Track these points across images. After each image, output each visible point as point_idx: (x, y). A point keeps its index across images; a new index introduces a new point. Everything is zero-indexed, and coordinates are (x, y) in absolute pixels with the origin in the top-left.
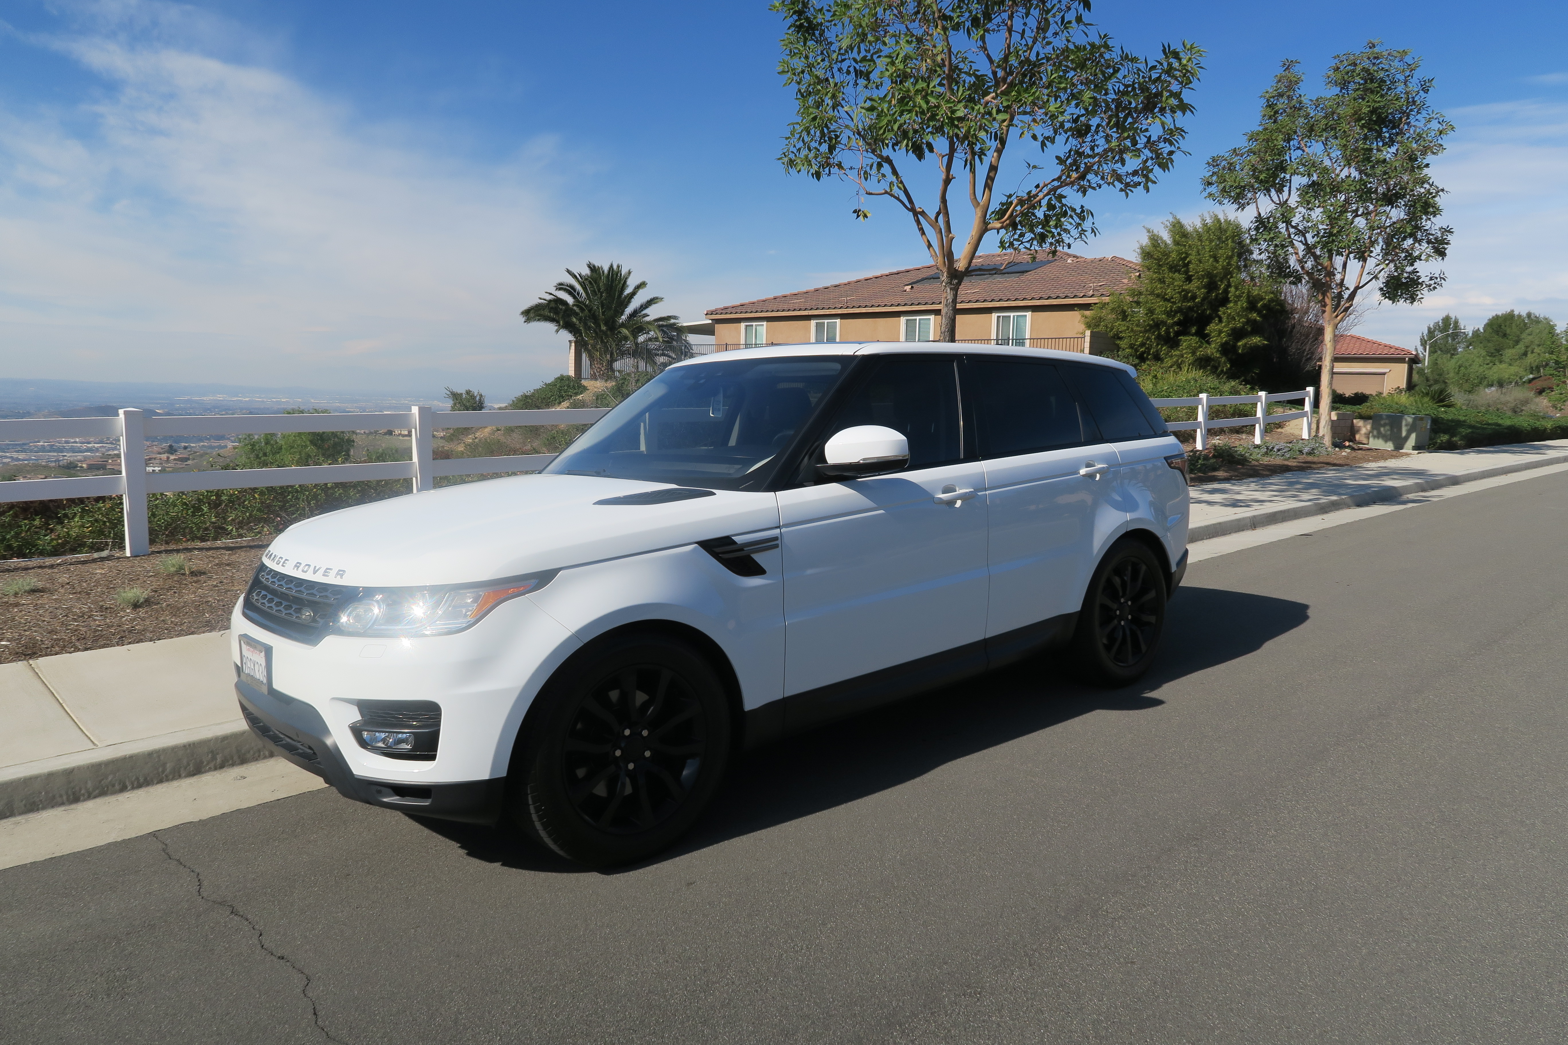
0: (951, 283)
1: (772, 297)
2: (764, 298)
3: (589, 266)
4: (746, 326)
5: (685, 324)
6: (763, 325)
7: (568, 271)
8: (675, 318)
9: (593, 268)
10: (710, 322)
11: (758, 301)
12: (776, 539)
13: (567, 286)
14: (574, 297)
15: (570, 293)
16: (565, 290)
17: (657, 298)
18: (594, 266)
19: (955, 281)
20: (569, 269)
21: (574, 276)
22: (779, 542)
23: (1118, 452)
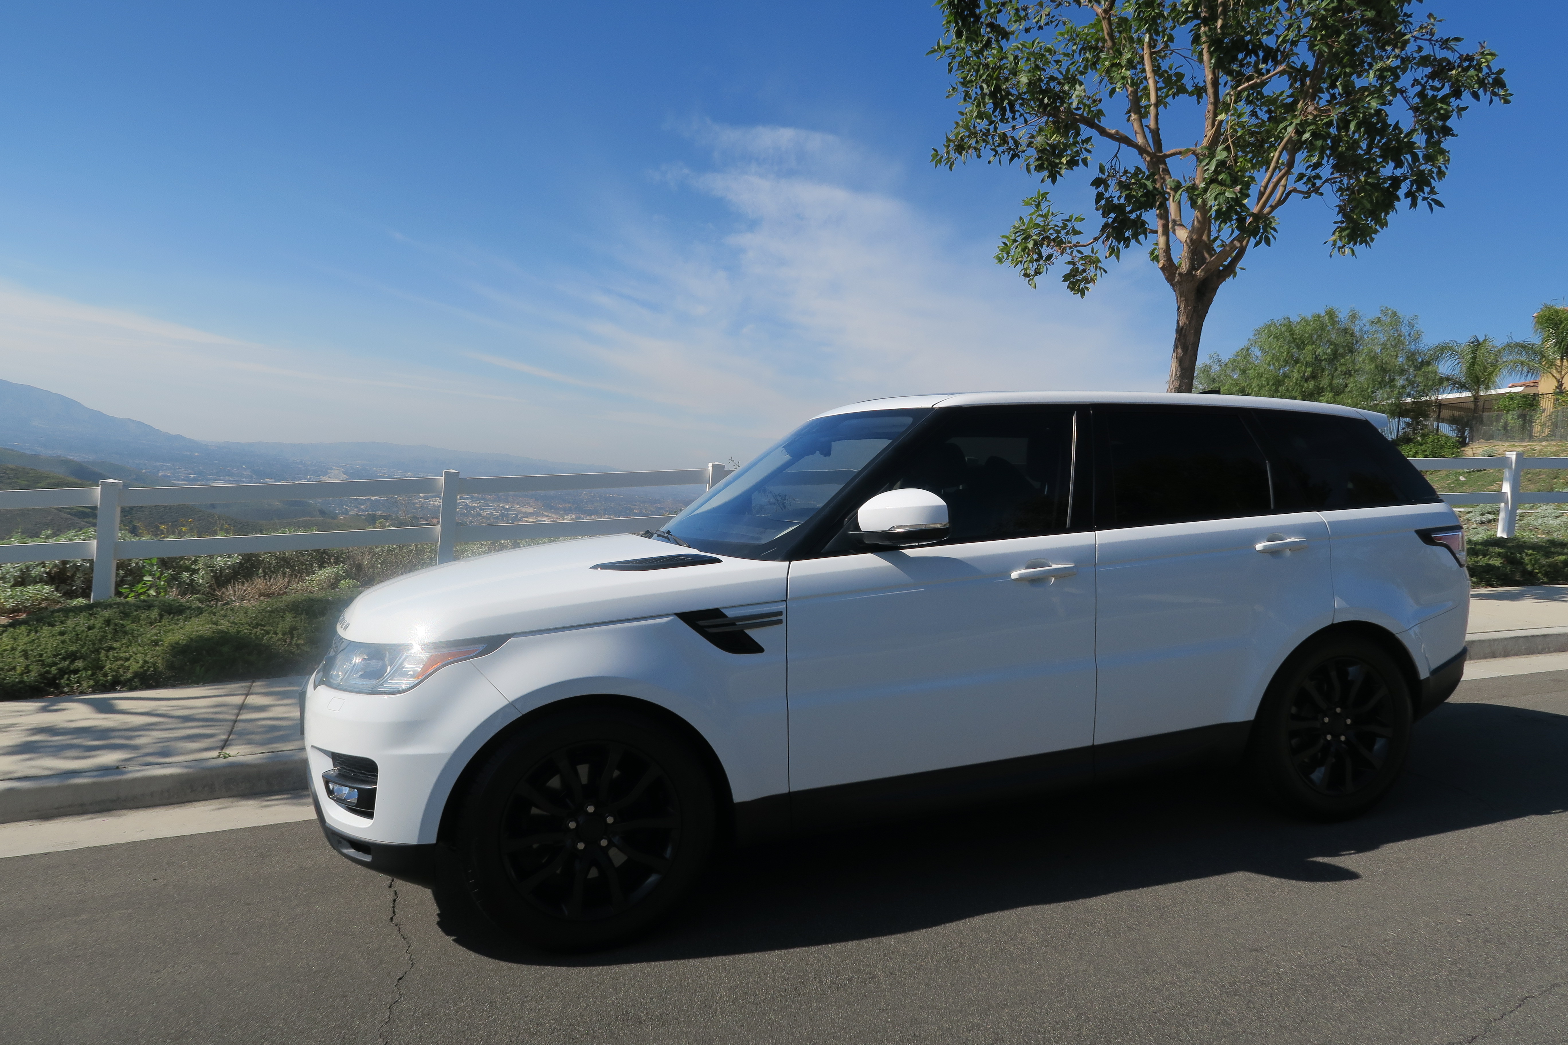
12: (780, 613)
22: (783, 617)
23: (1328, 522)
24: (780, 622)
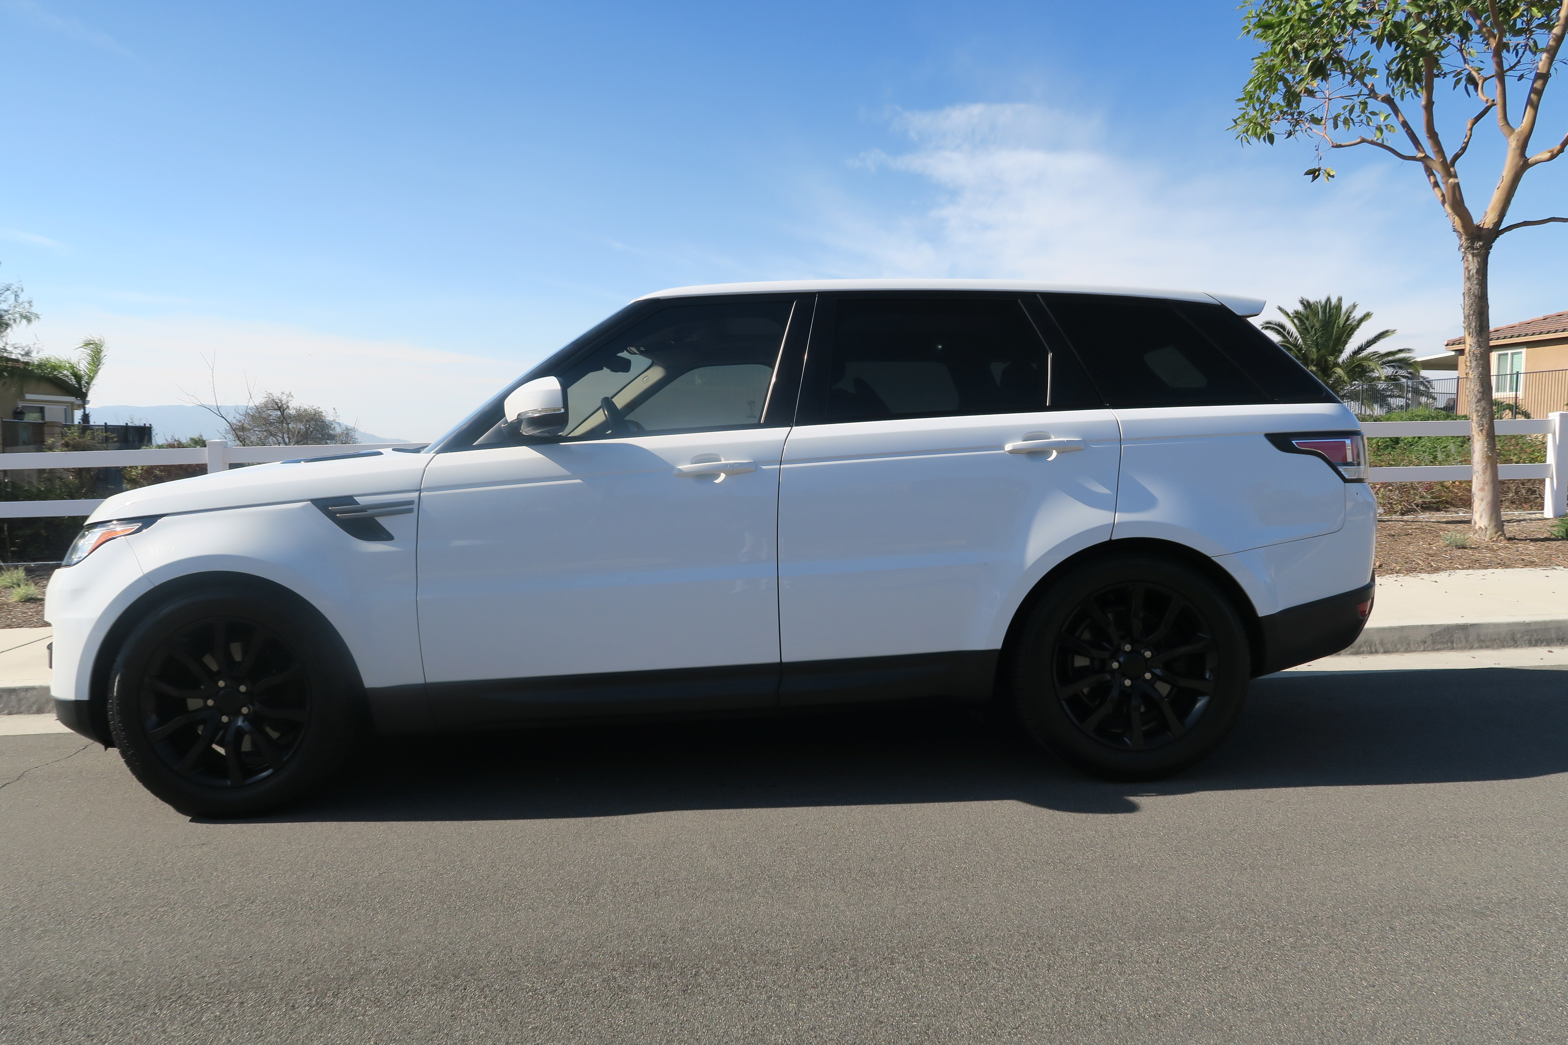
0: (1473, 249)
1: (1541, 317)
2: (1528, 319)
3: (1302, 302)
4: (1500, 355)
5: (1419, 359)
6: (1521, 353)
7: (1280, 309)
8: (1409, 350)
9: (1307, 305)
10: (1453, 353)
11: (1521, 325)
12: (411, 502)
13: (1276, 324)
14: (1284, 336)
15: (1279, 333)
16: (1272, 329)
17: (1387, 332)
18: (1308, 302)
19: (1479, 244)
20: (1281, 306)
21: (1287, 314)
22: (415, 507)
23: (1121, 421)
24: (411, 511)
